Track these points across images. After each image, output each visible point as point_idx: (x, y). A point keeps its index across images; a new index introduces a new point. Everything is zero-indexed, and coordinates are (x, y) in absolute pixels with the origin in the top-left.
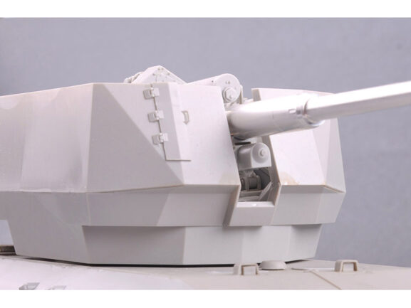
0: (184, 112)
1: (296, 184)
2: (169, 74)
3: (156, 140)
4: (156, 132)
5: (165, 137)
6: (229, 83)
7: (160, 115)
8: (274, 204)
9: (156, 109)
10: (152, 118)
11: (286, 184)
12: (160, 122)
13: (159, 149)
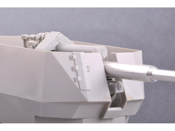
0: (87, 67)
1: (132, 100)
2: (63, 36)
3: (76, 80)
4: (75, 76)
5: (79, 79)
6: (103, 50)
7: (77, 68)
8: (122, 108)
9: (75, 65)
10: (73, 69)
11: (129, 100)
12: (77, 71)
13: (77, 84)
